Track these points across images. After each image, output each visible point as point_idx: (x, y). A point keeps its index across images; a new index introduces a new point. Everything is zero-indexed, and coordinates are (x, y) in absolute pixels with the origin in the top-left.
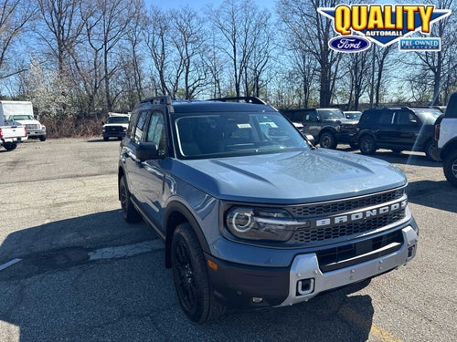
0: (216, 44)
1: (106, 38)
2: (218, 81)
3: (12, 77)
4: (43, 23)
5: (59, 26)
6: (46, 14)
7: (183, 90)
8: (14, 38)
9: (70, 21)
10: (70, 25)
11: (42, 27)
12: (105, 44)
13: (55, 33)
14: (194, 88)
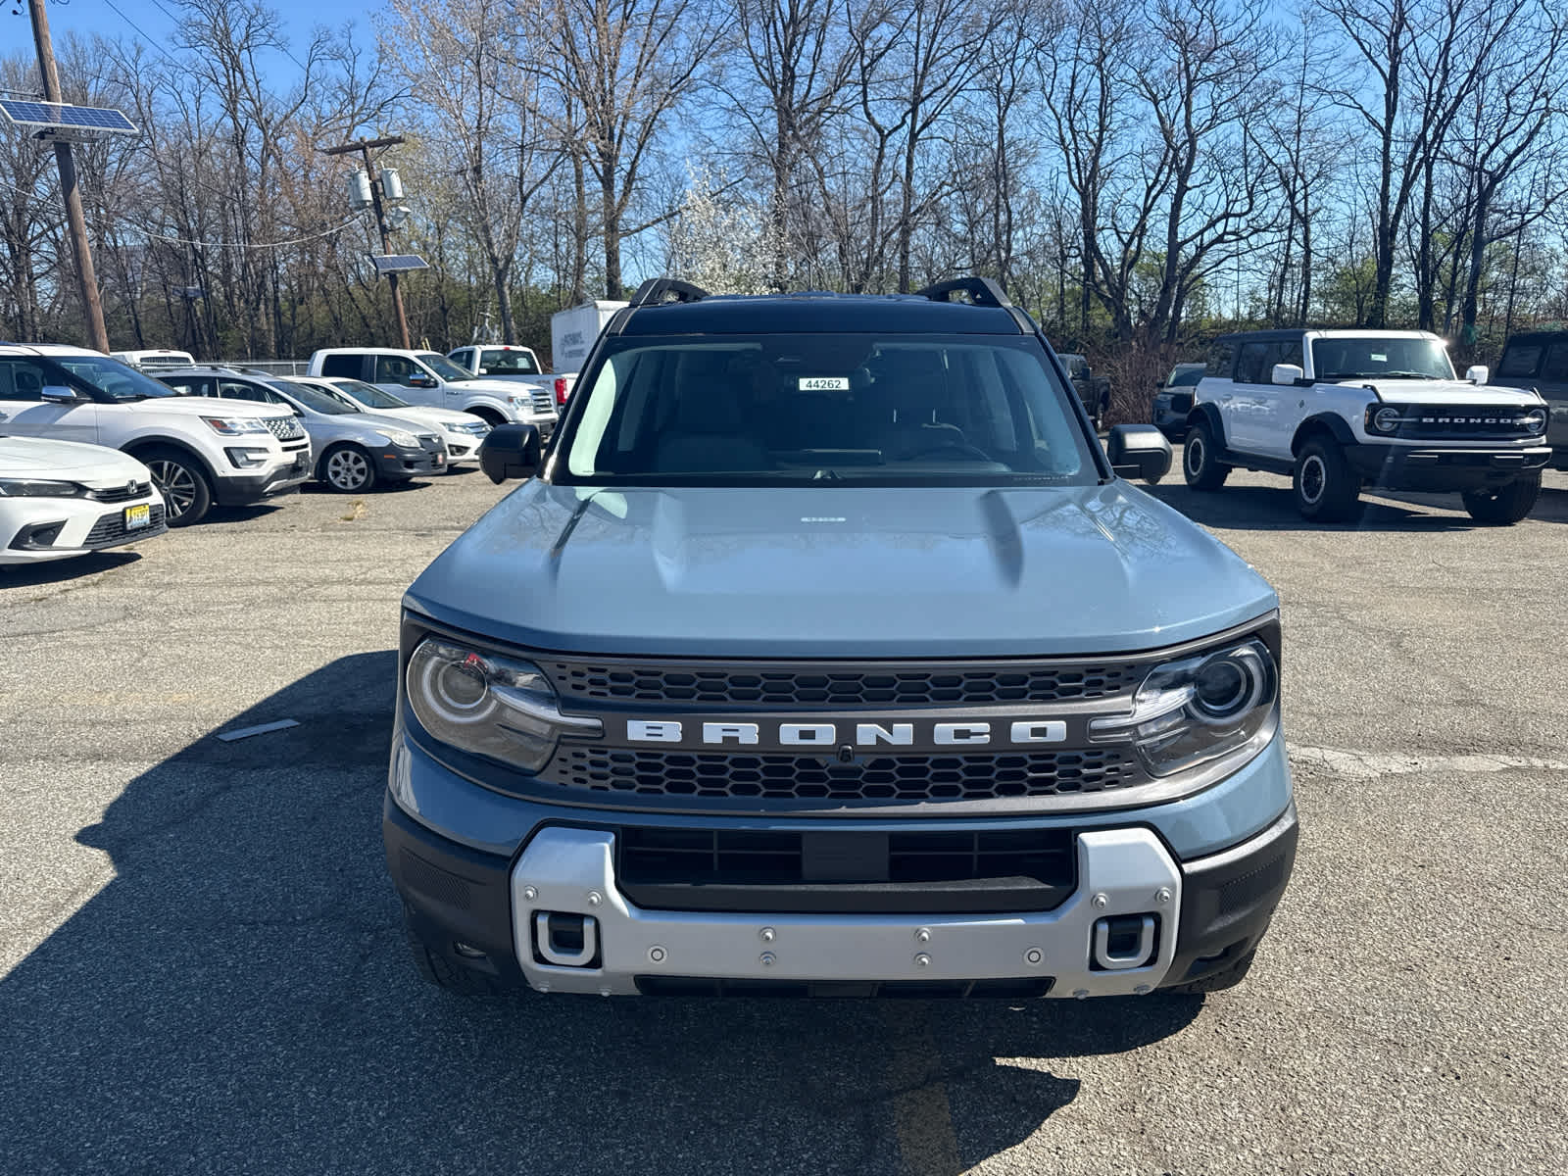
0: (1311, 78)
1: (918, 89)
2: (1305, 221)
3: (651, 230)
4: (744, 59)
5: (786, 66)
6: (755, 28)
7: (1156, 257)
8: (667, 114)
9: (819, 44)
10: (816, 58)
11: (741, 74)
12: (914, 111)
13: (774, 89)
14: (1202, 250)
